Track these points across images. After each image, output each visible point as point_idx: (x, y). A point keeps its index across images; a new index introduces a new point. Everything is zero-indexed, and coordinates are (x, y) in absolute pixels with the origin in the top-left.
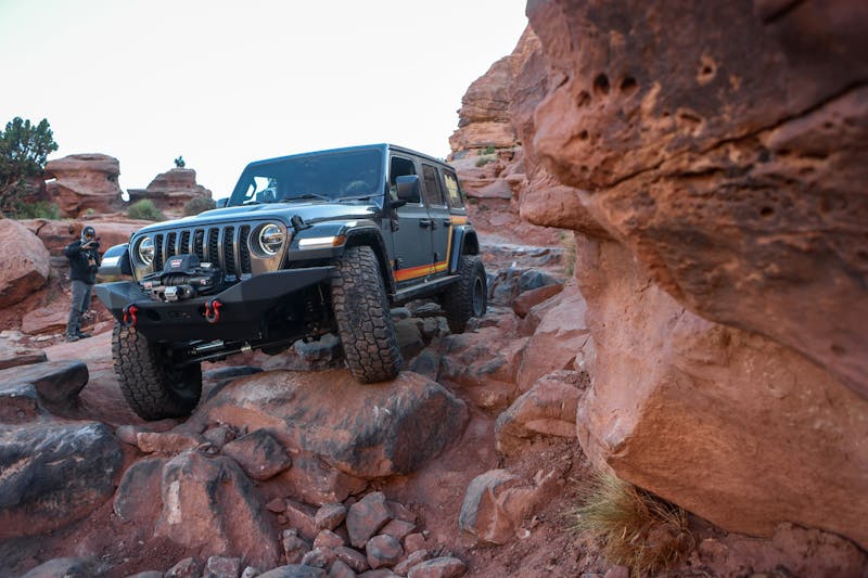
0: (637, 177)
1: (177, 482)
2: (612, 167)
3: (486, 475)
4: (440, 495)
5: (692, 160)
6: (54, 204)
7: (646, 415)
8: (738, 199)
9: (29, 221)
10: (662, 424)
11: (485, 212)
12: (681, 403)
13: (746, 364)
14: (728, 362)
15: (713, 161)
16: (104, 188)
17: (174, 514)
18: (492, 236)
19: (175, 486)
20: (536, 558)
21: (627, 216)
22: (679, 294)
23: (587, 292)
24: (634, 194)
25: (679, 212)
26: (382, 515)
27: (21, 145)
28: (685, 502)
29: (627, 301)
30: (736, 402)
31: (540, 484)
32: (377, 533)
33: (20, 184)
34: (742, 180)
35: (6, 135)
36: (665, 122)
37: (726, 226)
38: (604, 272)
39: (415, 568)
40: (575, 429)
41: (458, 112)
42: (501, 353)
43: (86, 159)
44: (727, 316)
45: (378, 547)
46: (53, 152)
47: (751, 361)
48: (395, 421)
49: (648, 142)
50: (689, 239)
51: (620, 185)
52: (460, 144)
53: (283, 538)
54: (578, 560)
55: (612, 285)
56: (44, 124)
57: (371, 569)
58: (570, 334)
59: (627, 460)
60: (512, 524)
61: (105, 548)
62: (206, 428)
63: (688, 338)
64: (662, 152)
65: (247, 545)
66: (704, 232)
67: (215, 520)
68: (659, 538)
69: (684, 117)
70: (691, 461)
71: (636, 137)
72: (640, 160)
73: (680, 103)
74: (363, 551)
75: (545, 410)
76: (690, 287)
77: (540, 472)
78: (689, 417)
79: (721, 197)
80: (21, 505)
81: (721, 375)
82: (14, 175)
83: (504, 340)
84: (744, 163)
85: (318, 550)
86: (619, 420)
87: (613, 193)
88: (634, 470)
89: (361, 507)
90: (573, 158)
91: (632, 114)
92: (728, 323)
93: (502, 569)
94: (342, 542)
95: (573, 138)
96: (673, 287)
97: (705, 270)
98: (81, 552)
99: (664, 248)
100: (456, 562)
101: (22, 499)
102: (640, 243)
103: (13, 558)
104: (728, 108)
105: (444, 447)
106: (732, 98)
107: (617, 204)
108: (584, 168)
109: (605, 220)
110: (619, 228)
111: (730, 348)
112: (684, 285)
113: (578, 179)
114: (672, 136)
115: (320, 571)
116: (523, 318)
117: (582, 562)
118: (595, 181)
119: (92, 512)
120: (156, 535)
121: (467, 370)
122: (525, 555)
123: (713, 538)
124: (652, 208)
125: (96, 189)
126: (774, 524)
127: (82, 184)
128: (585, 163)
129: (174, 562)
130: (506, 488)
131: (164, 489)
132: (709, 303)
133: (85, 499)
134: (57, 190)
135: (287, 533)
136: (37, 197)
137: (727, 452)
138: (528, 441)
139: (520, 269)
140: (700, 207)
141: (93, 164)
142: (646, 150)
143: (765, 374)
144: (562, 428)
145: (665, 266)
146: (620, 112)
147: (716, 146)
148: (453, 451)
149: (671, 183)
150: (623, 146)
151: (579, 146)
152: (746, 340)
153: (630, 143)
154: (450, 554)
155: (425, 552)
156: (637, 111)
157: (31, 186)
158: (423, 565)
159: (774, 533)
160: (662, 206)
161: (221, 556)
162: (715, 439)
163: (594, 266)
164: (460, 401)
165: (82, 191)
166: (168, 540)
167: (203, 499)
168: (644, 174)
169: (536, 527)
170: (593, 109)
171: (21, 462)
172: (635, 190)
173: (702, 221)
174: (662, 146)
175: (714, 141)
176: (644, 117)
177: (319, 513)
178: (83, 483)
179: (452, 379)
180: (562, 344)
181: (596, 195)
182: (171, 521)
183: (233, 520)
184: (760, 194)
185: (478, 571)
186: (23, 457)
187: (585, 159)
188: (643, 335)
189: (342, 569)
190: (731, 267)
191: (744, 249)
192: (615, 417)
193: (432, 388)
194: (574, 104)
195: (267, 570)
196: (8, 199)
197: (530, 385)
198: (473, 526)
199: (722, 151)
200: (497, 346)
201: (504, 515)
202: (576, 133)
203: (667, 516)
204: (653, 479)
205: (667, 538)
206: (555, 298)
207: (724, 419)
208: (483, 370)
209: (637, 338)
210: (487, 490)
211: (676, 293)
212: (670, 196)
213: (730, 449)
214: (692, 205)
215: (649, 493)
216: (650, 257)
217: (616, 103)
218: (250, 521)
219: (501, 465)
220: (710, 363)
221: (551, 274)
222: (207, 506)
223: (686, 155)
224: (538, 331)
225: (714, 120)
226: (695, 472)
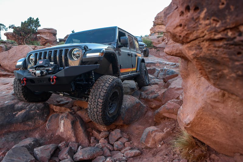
0: (197, 40)
1: (63, 120)
2: (189, 36)
3: (149, 128)
4: (137, 132)
5: (215, 35)
6: (39, 42)
7: (197, 116)
8: (229, 49)
9: (32, 46)
10: (201, 119)
11: (159, 51)
12: (208, 113)
13: (229, 103)
14: (224, 102)
15: (222, 35)
16: (52, 38)
17: (62, 129)
18: (160, 59)
19: (62, 122)
20: (162, 153)
21: (193, 52)
22: (208, 79)
23: (183, 77)
24: (196, 45)
25: (210, 52)
26: (119, 135)
27: (31, 25)
28: (207, 143)
29: (195, 80)
30: (225, 115)
31: (165, 132)
32: (117, 141)
33: (30, 36)
34: (231, 42)
35: (27, 22)
36: (207, 22)
37: (225, 58)
38: (189, 71)
39: (126, 152)
40: (177, 117)
41: (153, 22)
42: (158, 92)
43: (48, 29)
44: (223, 87)
45: (117, 144)
46: (39, 27)
47: (231, 102)
48: (125, 109)
49: (201, 28)
50: (212, 61)
51: (191, 42)
52: (153, 31)
53: (91, 139)
54: (173, 155)
55: (191, 75)
56: (37, 19)
57: (114, 150)
58: (179, 89)
59: (190, 128)
60: (156, 142)
61: (43, 136)
62: (73, 106)
63: (211, 93)
64: (206, 32)
65: (81, 140)
66: (218, 59)
67: (73, 132)
68: (198, 152)
69: (214, 20)
70: (210, 131)
71: (197, 26)
72: (198, 34)
73: (213, 15)
74: (113, 145)
75: (169, 110)
76: (212, 77)
77: (166, 128)
78: (210, 117)
79: (224, 48)
80: (22, 122)
81: (221, 106)
82: (29, 33)
83: (159, 89)
84: (233, 36)
85: (100, 143)
86: (189, 116)
87: (189, 45)
88: (192, 131)
89: (113, 133)
90: (177, 32)
91: (197, 19)
92: (224, 90)
93: (151, 155)
94: (107, 142)
95: (177, 26)
96: (206, 77)
97: (217, 72)
98: (37, 136)
99: (204, 63)
100: (138, 151)
101: (23, 120)
102: (196, 62)
103: (20, 136)
104: (229, 17)
105: (139, 118)
106: (231, 13)
107: (190, 48)
108: (180, 36)
109: (186, 53)
110: (190, 56)
111: (225, 97)
112: (210, 76)
113: (178, 40)
114: (209, 26)
115: (100, 149)
116: (166, 83)
117: (174, 156)
118: (183, 41)
119: (40, 126)
120: (56, 134)
121: (148, 97)
122: (159, 152)
123: (215, 154)
124: (201, 50)
125: (50, 38)
126: (234, 153)
127: (47, 36)
128: (181, 35)
129: (61, 142)
130: (155, 132)
131: (59, 122)
132: (218, 83)
133: (39, 122)
134: (40, 38)
135: (92, 138)
136: (34, 39)
137: (221, 130)
138: (163, 119)
139: (166, 69)
140: (217, 51)
141: (50, 31)
142: (200, 31)
143: (235, 107)
144: (173, 116)
145: (204, 70)
146: (193, 18)
147: (224, 30)
148: (142, 119)
149: (208, 42)
150: (193, 29)
151: (179, 29)
152: (230, 95)
153: (195, 28)
154: (137, 149)
155: (130, 148)
156: (198, 18)
157: (33, 36)
158: (129, 151)
159: (234, 156)
160: (204, 50)
161: (73, 142)
162: (218, 125)
163: (186, 69)
164: (145, 105)
165: (46, 38)
166: (60, 136)
167: (70, 126)
168: (199, 39)
169: (162, 144)
170: (184, 17)
171: (23, 111)
172: (196, 44)
173: (217, 55)
174: (205, 30)
175: (223, 28)
176: (201, 20)
177: (101, 133)
178: (38, 118)
179: (143, 99)
180: (176, 92)
181: (184, 45)
182: (61, 131)
183: (77, 133)
184: (237, 47)
185: (144, 155)
186: (23, 110)
187: (181, 33)
188: (198, 91)
189: (106, 150)
190: (226, 71)
191: (230, 66)
192: (188, 115)
193: (137, 101)
194: (179, 15)
195: (86, 147)
196: (27, 39)
197: (165, 103)
198: (144, 142)
199: (225, 32)
200: (157, 90)
201: (154, 139)
202: (178, 24)
203: (201, 146)
204: (198, 135)
205: (200, 153)
206: (176, 78)
207: (221, 120)
208: (153, 97)
209: (197, 92)
210: (149, 132)
211: (207, 79)
212: (207, 47)
213: (222, 129)
214: (214, 50)
215: (197, 139)
216: (199, 66)
217: (192, 15)
218: (82, 134)
219: (155, 125)
220: (218, 102)
221: (176, 71)
222: (71, 128)
223: (213, 33)
224: (169, 87)
225: (224, 21)
226: (211, 134)
